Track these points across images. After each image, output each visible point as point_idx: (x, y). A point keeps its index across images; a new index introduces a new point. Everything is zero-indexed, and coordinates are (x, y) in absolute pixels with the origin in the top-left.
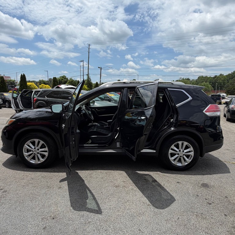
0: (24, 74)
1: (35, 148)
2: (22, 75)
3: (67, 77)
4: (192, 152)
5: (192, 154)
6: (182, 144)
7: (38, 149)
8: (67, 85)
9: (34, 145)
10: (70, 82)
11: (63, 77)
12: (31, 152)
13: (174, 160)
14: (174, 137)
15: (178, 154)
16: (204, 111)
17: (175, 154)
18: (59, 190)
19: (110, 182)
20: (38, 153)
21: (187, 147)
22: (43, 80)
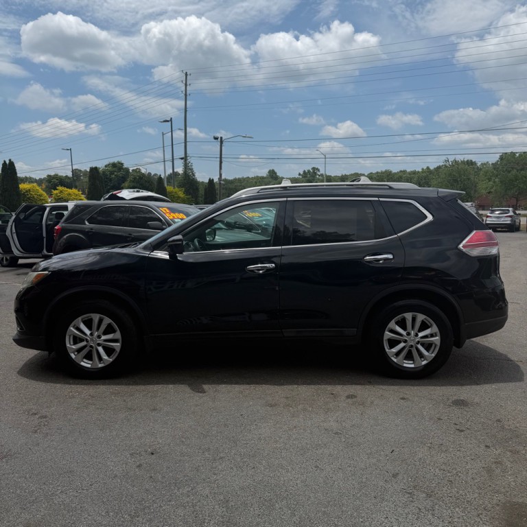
0: (10, 160)
1: (91, 334)
2: (5, 163)
3: (125, 166)
4: (436, 336)
5: (437, 339)
6: (414, 319)
7: (99, 337)
8: (138, 191)
9: (90, 328)
10: (135, 178)
11: (114, 165)
12: (84, 343)
13: (397, 354)
14: (396, 304)
15: (405, 341)
16: (461, 246)
17: (398, 342)
18: (153, 414)
19: (258, 398)
20: (99, 345)
21: (424, 326)
22: (57, 175)
